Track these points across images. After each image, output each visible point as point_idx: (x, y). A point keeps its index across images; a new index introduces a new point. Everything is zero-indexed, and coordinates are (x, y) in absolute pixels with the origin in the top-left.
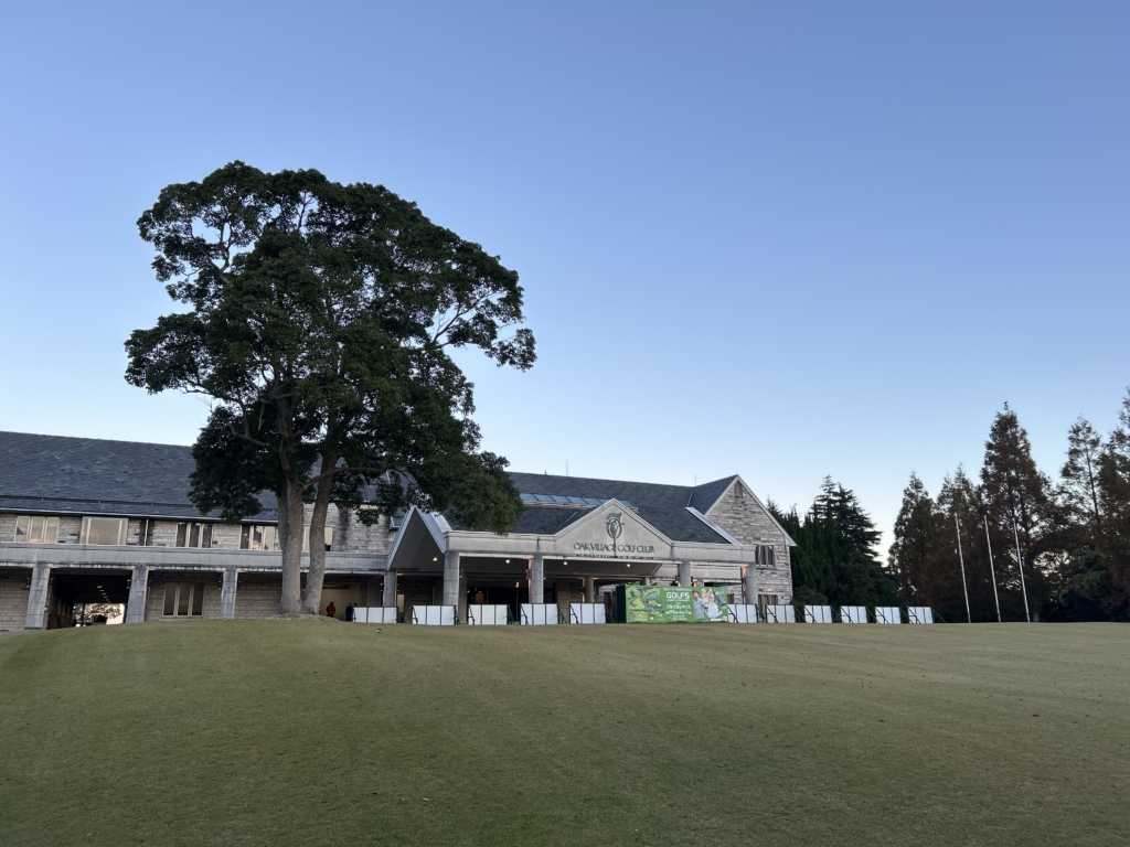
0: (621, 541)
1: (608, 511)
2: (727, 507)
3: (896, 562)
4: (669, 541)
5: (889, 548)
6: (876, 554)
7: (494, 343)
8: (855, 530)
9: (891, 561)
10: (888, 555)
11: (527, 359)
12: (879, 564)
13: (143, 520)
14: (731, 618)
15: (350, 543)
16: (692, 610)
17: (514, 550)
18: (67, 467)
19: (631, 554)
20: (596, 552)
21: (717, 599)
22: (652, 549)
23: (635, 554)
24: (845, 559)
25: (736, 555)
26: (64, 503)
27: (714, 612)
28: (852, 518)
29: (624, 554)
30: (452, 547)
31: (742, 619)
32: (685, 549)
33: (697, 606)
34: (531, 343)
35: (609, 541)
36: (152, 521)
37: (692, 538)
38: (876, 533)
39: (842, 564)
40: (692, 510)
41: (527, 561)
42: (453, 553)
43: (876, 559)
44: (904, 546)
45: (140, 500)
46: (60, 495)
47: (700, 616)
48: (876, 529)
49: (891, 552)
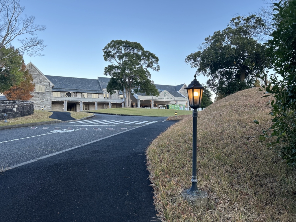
0: (166, 97)
1: (164, 92)
2: (182, 90)
3: (216, 101)
4: (174, 97)
5: (215, 98)
6: (211, 99)
7: (153, 67)
8: (207, 94)
9: (215, 100)
10: (214, 99)
11: (158, 70)
12: (212, 101)
13: (75, 93)
14: (185, 110)
15: (112, 97)
16: (179, 108)
17: (149, 99)
18: (59, 82)
19: (168, 100)
20: (162, 99)
21: (183, 107)
22: (171, 99)
23: (169, 99)
24: (205, 100)
25: (186, 100)
26: (61, 89)
27: (182, 109)
28: (207, 92)
29: (167, 99)
30: (139, 98)
31: (187, 110)
32: (177, 99)
33: (180, 108)
34: (159, 68)
35: (164, 97)
36: (76, 93)
37: (178, 97)
38: (211, 95)
39: (204, 101)
40: (177, 91)
41: (151, 101)
42: (139, 99)
43: (211, 100)
44: (218, 97)
45: (74, 89)
46: (60, 88)
47: (180, 109)
48: (212, 94)
49: (215, 99)
